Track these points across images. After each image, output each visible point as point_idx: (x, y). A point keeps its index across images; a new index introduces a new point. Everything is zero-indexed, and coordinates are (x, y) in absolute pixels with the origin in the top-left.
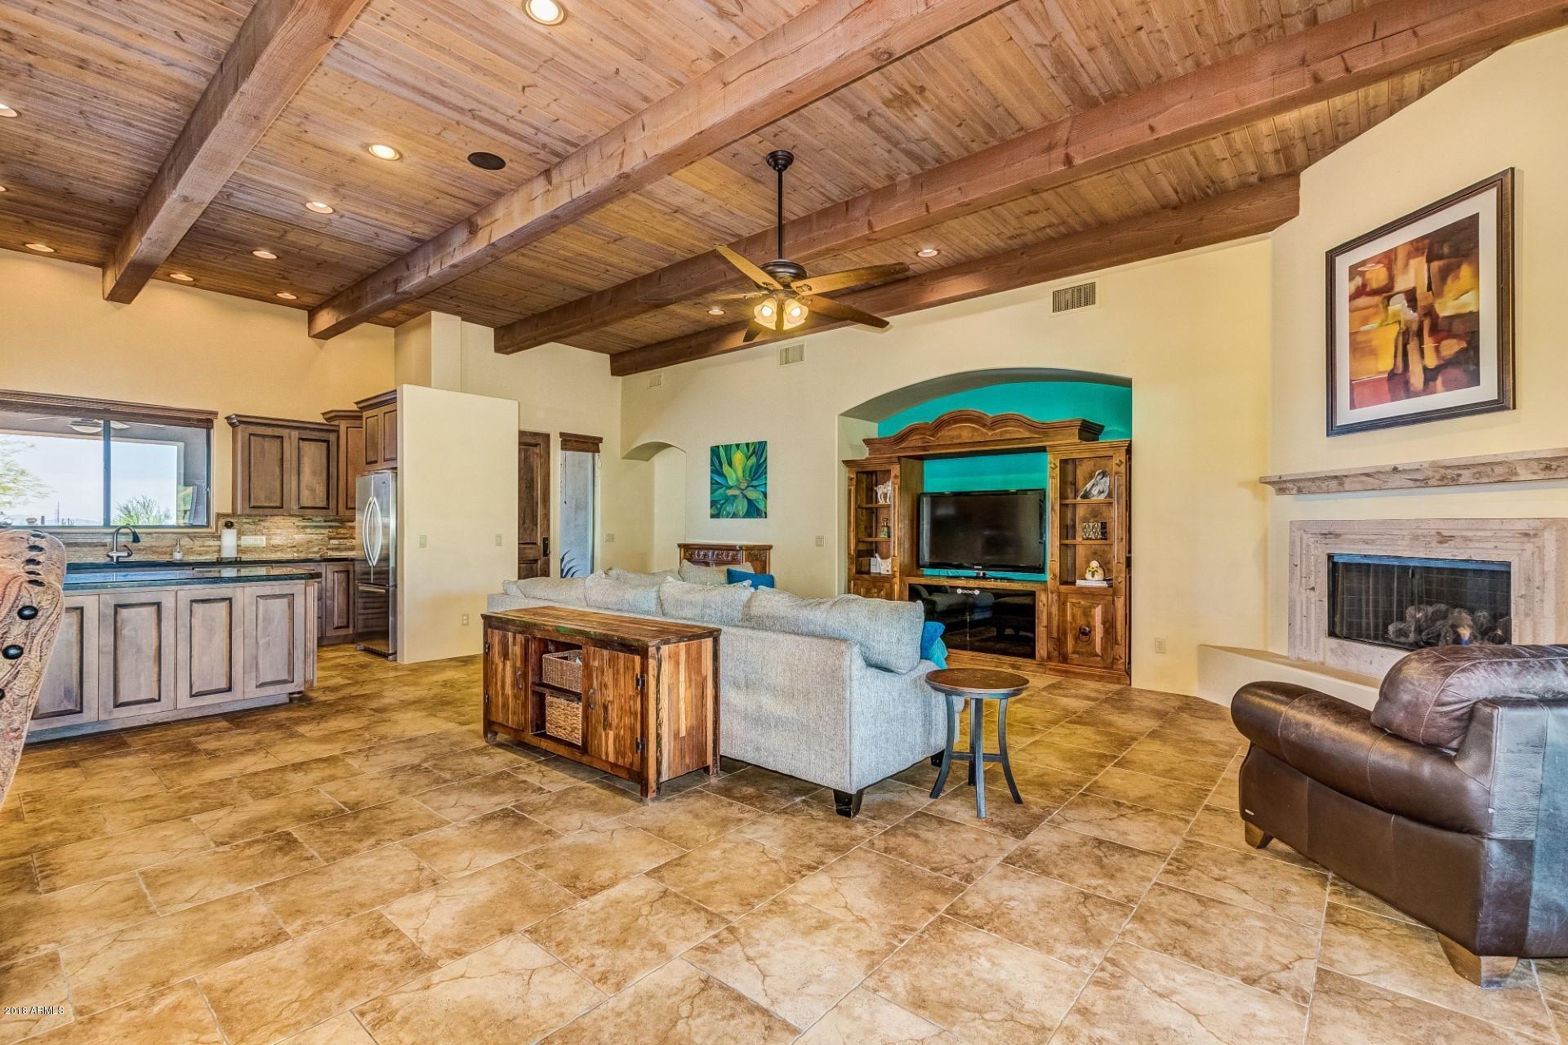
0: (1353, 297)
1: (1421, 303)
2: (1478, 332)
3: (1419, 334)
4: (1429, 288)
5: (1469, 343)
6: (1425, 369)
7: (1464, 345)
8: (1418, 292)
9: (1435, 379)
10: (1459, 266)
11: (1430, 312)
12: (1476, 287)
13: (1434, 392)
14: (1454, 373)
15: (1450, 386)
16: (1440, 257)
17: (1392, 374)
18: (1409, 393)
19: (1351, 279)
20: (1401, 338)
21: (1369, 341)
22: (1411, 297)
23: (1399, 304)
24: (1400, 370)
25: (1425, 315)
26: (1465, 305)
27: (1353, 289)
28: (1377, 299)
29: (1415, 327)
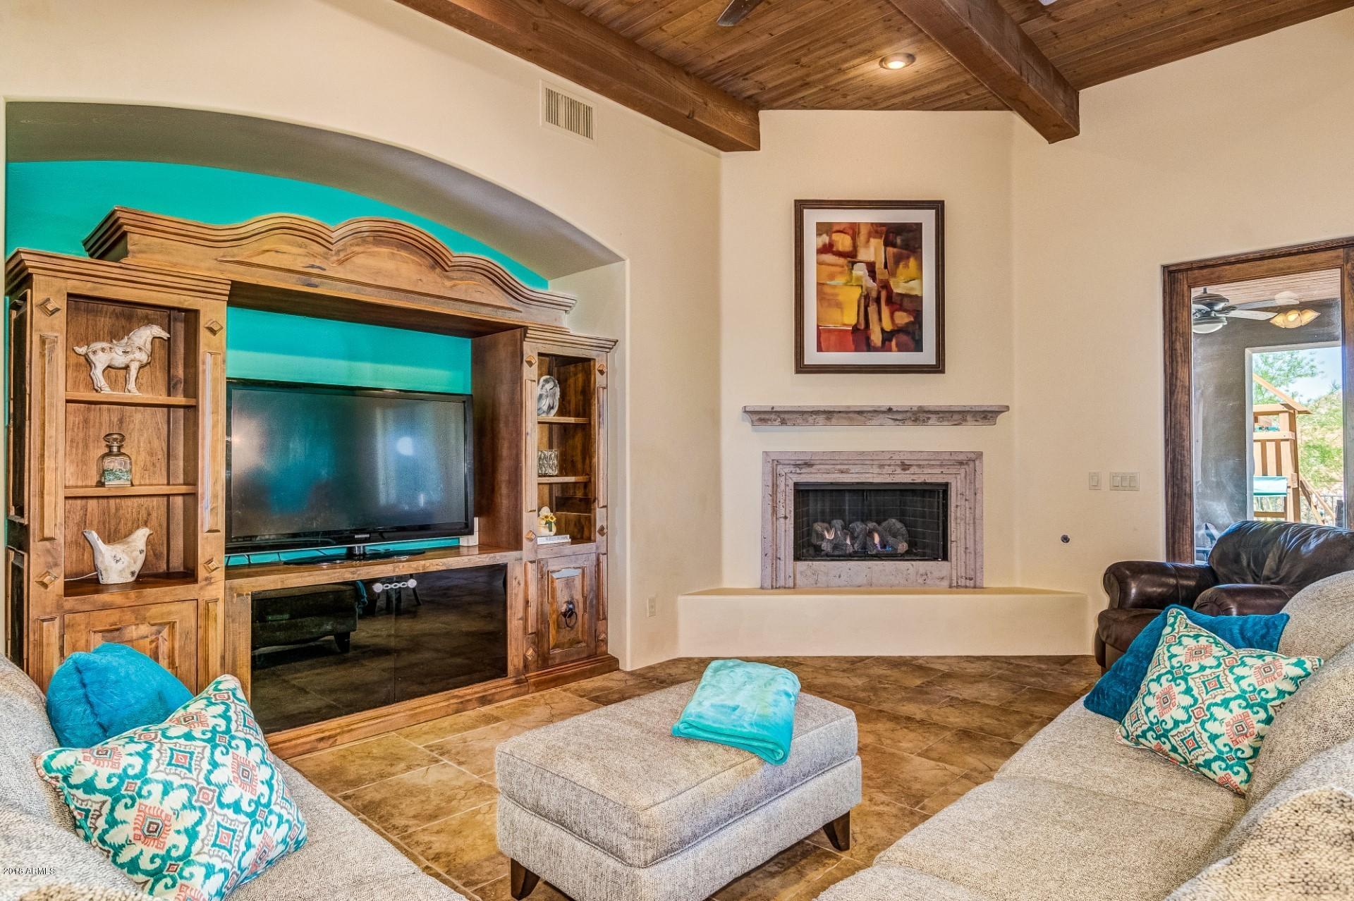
0: (821, 251)
1: (878, 276)
2: (922, 311)
3: (878, 300)
4: (886, 267)
5: (915, 318)
6: (883, 330)
7: (912, 319)
8: (877, 266)
9: (890, 340)
10: (908, 258)
11: (886, 286)
12: (920, 278)
13: (890, 350)
14: (903, 338)
15: (901, 348)
16: (894, 245)
17: (855, 329)
18: (869, 347)
19: (819, 234)
20: (863, 301)
21: (837, 295)
22: (871, 268)
23: (860, 271)
24: (862, 326)
25: (883, 287)
26: (912, 289)
27: (821, 245)
28: (841, 261)
29: (874, 294)
